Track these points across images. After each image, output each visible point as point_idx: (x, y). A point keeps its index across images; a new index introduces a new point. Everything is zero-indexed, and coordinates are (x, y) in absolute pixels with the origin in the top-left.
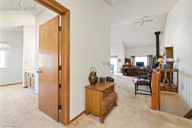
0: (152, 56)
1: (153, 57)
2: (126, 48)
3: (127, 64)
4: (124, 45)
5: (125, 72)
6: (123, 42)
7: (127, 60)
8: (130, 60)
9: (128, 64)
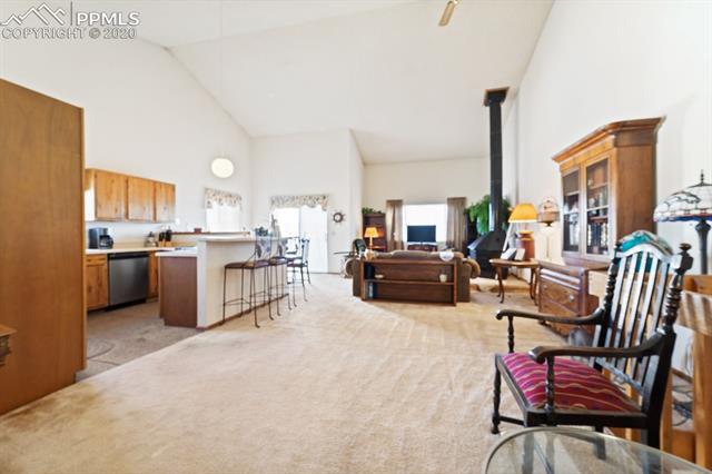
0: (462, 200)
1: (468, 205)
2: (365, 164)
3: (372, 233)
4: (357, 145)
5: (366, 277)
6: (352, 131)
7: (370, 218)
8: (382, 216)
9: (376, 235)
